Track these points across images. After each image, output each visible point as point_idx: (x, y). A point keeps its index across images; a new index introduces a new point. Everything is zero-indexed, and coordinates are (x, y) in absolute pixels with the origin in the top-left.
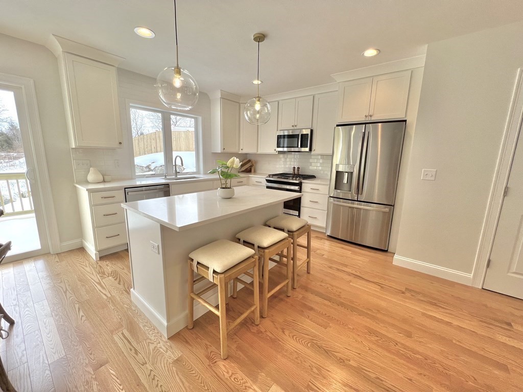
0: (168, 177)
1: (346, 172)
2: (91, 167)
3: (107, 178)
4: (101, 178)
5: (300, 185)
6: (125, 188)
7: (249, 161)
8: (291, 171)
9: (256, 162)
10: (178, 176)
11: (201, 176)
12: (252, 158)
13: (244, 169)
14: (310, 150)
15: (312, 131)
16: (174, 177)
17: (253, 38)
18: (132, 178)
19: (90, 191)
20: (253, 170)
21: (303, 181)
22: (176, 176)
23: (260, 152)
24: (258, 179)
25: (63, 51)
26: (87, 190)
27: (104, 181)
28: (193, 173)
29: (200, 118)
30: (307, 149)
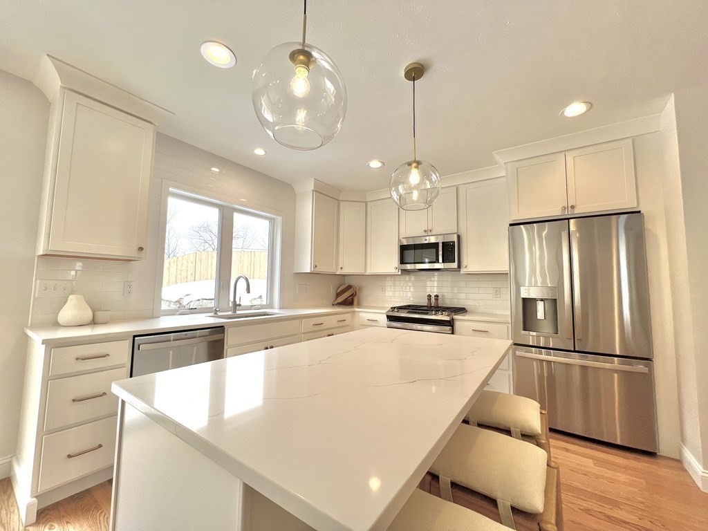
0: (219, 314)
1: (542, 300)
2: (72, 293)
3: (100, 316)
4: (88, 315)
5: (450, 323)
6: (135, 336)
7: (350, 287)
8: (424, 302)
9: (360, 289)
10: (238, 312)
11: (276, 311)
12: (354, 283)
13: (340, 299)
14: (459, 266)
15: (459, 237)
16: (230, 313)
17: (403, 73)
18: (153, 316)
19: (50, 345)
20: (355, 302)
21: (456, 317)
22: (235, 312)
23: (370, 271)
24: (370, 314)
25: (61, 86)
26: (44, 342)
27: (94, 322)
28: (262, 307)
29: (279, 219)
30: (455, 265)
